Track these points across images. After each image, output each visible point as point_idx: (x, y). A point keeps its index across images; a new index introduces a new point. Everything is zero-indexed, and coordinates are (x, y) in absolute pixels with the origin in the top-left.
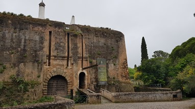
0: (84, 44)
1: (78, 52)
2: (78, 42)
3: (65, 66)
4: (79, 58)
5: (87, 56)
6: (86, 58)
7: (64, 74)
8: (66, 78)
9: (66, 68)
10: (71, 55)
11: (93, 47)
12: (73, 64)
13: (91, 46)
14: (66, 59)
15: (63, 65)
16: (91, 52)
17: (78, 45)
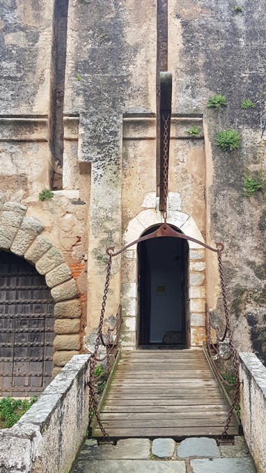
0: (174, 27)
1: (124, 82)
2: (126, 16)
3: (37, 188)
4: (134, 122)
5: (200, 102)
6: (192, 118)
7: (23, 238)
8: (40, 267)
9: (45, 197)
10: (72, 103)
11: (252, 35)
12: (85, 169)
13: (234, 33)
14: (43, 133)
15: (22, 181)
16: (228, 73)
17: (131, 36)
